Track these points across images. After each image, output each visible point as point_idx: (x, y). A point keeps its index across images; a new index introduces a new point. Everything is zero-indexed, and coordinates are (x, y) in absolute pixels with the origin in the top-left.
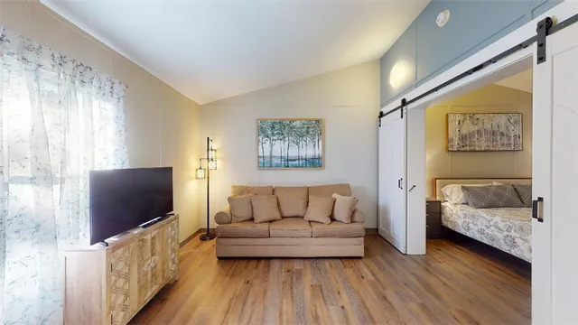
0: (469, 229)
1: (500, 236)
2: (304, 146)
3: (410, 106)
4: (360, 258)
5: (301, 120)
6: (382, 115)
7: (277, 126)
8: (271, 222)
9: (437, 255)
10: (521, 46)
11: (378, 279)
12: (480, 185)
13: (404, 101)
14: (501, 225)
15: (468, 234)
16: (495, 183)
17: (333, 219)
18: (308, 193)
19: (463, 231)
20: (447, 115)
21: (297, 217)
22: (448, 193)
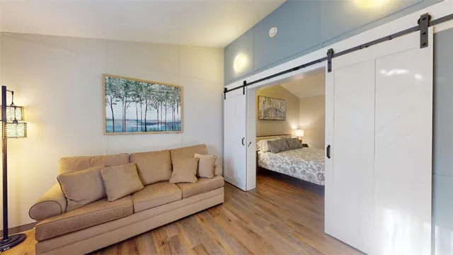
0: (273, 166)
1: (288, 167)
2: (164, 110)
3: (249, 87)
4: (221, 204)
5: (160, 84)
6: (226, 91)
7: (132, 87)
8: (132, 194)
9: (261, 187)
10: (319, 61)
11: (240, 218)
12: (273, 139)
13: (245, 82)
14: (289, 161)
15: (273, 170)
16: (278, 138)
17: (198, 177)
18: (171, 157)
19: (270, 168)
20: (258, 97)
21: (161, 181)
22: (260, 145)
